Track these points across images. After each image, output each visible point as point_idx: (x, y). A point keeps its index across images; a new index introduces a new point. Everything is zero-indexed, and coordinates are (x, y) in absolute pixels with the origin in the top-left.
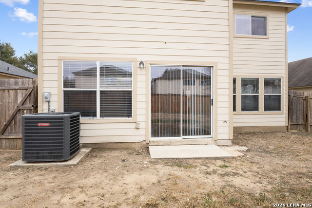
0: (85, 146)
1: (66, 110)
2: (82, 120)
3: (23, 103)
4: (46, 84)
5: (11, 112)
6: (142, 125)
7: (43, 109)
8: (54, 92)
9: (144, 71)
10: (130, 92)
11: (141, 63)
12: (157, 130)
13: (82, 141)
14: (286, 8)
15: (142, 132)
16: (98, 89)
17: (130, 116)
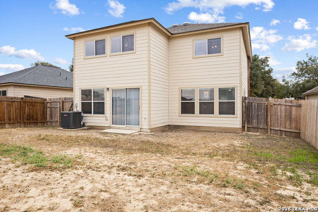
4: (76, 99)
6: (109, 119)
8: (79, 103)
9: (109, 93)
10: (104, 103)
11: (108, 89)
16: (92, 101)
17: (104, 114)
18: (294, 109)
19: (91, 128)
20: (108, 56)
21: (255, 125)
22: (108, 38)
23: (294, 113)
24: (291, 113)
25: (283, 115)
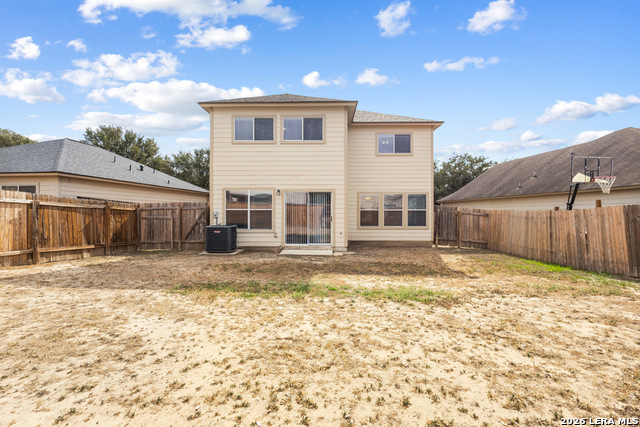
0: (240, 248)
1: (227, 224)
2: (238, 230)
3: (200, 218)
4: (215, 206)
5: (192, 225)
6: (279, 235)
7: (213, 223)
8: (220, 211)
9: (280, 197)
10: (270, 212)
11: (279, 191)
12: (290, 239)
13: (238, 245)
14: (432, 126)
15: (279, 239)
16: (249, 209)
17: (271, 228)
18: (481, 218)
19: (248, 250)
20: (278, 144)
21: (445, 237)
22: (279, 116)
23: (481, 223)
24: (478, 223)
25: (472, 225)
